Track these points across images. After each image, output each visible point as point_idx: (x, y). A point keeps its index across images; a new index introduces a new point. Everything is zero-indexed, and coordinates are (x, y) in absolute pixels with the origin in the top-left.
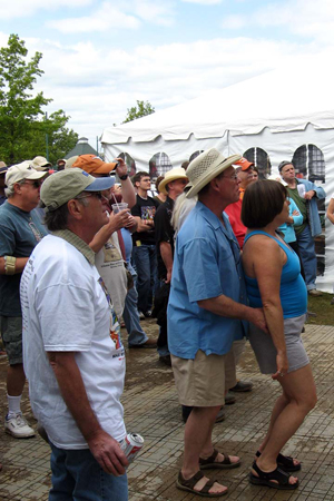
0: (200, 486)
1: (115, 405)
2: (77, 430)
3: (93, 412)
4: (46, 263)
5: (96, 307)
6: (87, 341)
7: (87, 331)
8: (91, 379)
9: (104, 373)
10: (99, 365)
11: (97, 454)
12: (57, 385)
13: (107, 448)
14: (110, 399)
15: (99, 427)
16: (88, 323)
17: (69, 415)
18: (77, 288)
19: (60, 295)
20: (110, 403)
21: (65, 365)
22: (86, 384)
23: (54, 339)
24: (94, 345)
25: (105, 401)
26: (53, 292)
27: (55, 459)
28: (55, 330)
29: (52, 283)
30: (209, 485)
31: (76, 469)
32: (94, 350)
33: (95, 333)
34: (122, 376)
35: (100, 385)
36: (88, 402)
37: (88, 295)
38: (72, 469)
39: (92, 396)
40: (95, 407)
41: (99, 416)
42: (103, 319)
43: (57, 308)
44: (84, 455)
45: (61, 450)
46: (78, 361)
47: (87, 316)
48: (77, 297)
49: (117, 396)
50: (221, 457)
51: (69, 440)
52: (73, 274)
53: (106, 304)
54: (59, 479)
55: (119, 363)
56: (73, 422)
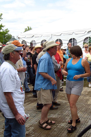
1: (22, 107)
2: (12, 113)
3: (16, 108)
4: (3, 69)
5: (17, 80)
6: (14, 89)
7: (14, 87)
8: (15, 100)
9: (19, 98)
10: (17, 96)
11: (17, 119)
12: (6, 101)
13: (20, 118)
14: (20, 105)
15: (18, 112)
16: (14, 84)
17: (10, 109)
18: (11, 75)
19: (7, 77)
20: (20, 106)
21: (8, 96)
22: (14, 101)
23: (5, 89)
24: (16, 90)
25: (19, 106)
26: (5, 76)
27: (6, 122)
28: (6, 86)
29: (5, 74)
31: (12, 124)
32: (16, 92)
33: (16, 87)
34: (24, 99)
35: (18, 101)
36: (15, 106)
37: (14, 77)
38: (10, 124)
39: (16, 104)
40: (17, 107)
41: (18, 109)
42: (18, 84)
43: (6, 80)
44: (14, 120)
45: (8, 119)
46: (12, 95)
47: (14, 83)
48: (11, 78)
49: (22, 104)
50: (50, 121)
51: (9, 116)
52: (10, 72)
53: (20, 80)
54: (7, 127)
55: (23, 96)
56: (11, 111)
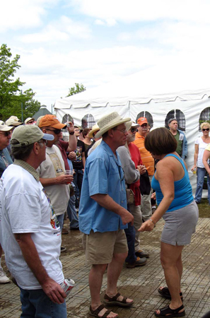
0: (102, 313)
1: (57, 263)
2: (34, 278)
3: (43, 267)
4: (10, 181)
5: (42, 206)
6: (37, 226)
7: (37, 221)
8: (41, 248)
9: (49, 243)
10: (46, 240)
11: (47, 292)
12: (21, 253)
13: (54, 288)
14: (53, 259)
15: (48, 276)
16: (37, 215)
17: (29, 269)
18: (30, 195)
19: (20, 200)
20: (53, 261)
21: (25, 241)
22: (39, 251)
23: (18, 226)
24: (41, 228)
25: (50, 260)
26: (15, 198)
27: (22, 295)
28: (18, 220)
29: (15, 193)
30: (107, 313)
31: (35, 302)
32: (42, 231)
33: (42, 221)
34: (60, 245)
35: (47, 251)
36: (40, 262)
37: (36, 199)
38: (33, 301)
39: (42, 258)
40: (45, 265)
41: (47, 269)
42: (46, 213)
43: (18, 208)
44: (40, 293)
45: (26, 290)
46: (33, 238)
47: (36, 211)
48: (30, 201)
49: (57, 258)
51: (30, 284)
52: (27, 187)
53: (48, 204)
54: (25, 307)
55: (57, 238)
56: (32, 274)
